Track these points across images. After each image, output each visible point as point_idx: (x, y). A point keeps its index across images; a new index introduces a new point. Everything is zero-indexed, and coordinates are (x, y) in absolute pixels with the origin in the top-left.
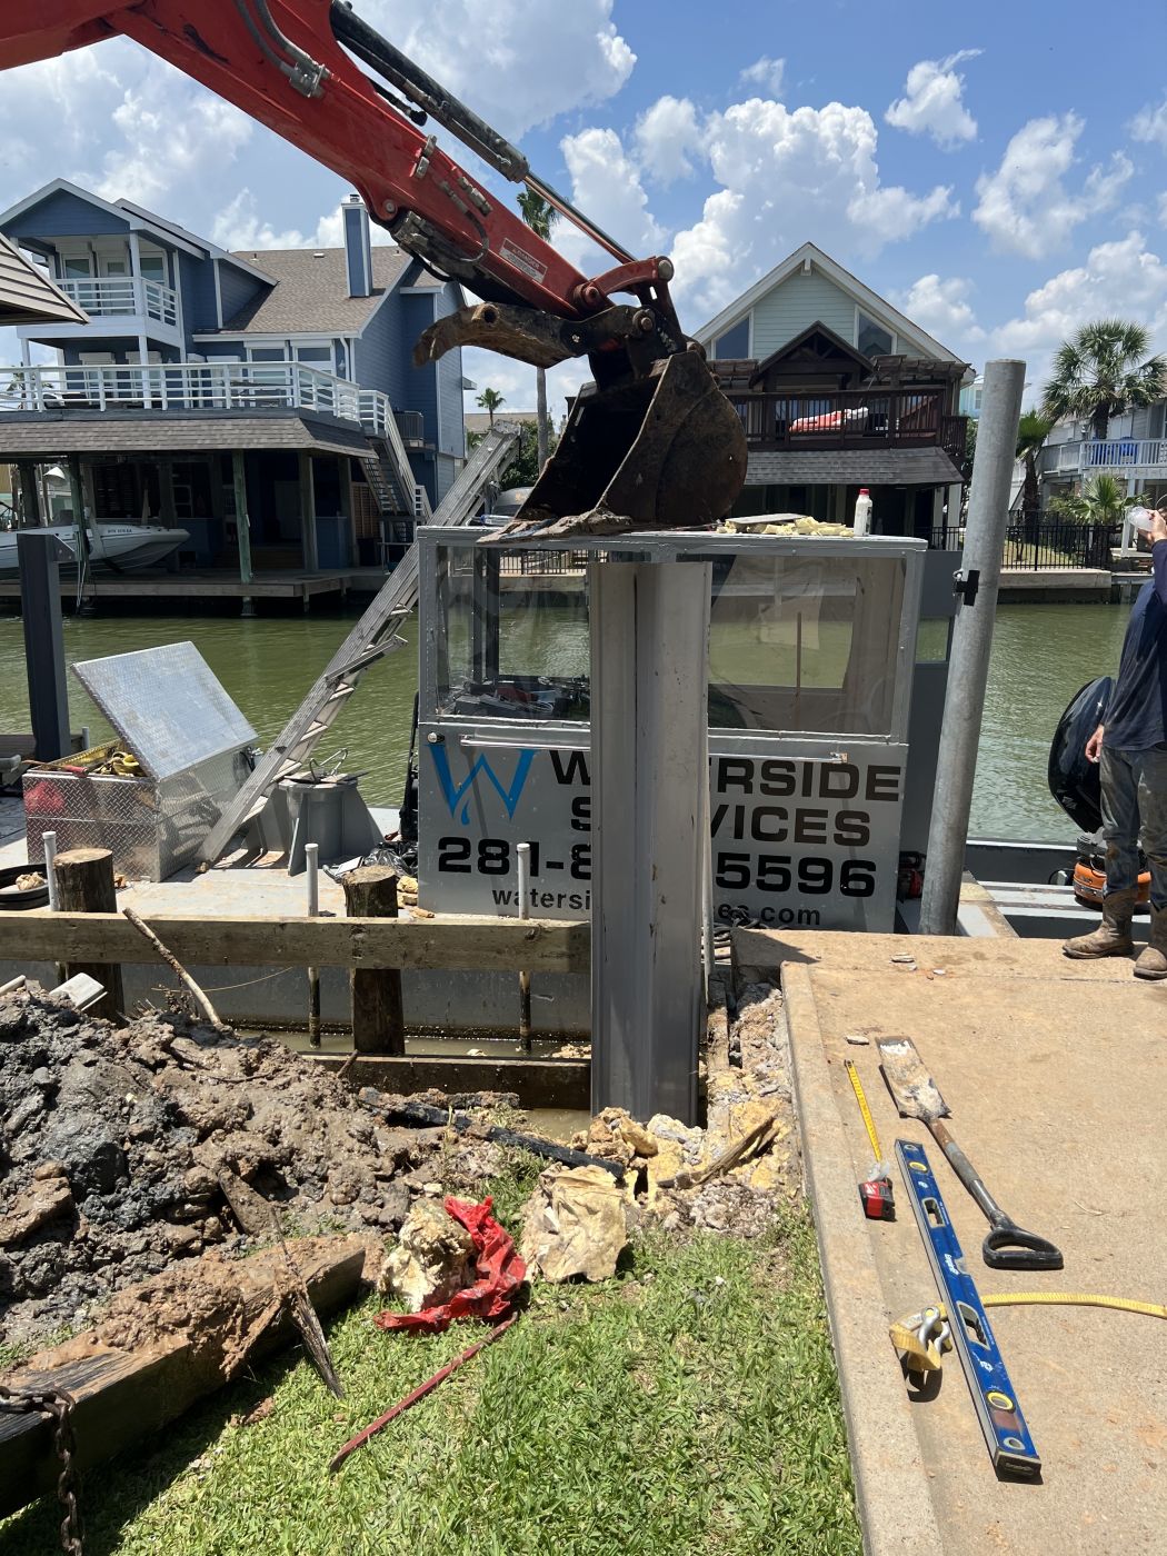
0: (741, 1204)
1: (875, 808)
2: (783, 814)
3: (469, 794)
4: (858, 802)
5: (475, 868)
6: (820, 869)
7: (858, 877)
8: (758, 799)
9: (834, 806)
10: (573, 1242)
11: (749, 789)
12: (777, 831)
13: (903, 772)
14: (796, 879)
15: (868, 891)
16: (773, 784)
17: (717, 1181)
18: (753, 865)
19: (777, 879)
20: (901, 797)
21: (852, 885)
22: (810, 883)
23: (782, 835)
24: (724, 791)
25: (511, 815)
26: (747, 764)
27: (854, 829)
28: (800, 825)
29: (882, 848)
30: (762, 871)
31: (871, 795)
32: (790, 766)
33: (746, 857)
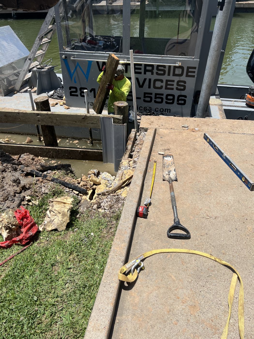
0: (116, 202)
1: (188, 80)
2: (162, 81)
3: (75, 74)
4: (183, 78)
5: (79, 95)
6: (171, 97)
7: (182, 100)
8: (155, 77)
9: (176, 79)
10: (54, 220)
11: (152, 74)
12: (160, 86)
13: (197, 68)
14: (165, 100)
15: (184, 104)
16: (159, 72)
17: (112, 195)
18: (153, 96)
19: (160, 100)
20: (196, 76)
21: (180, 102)
22: (168, 101)
23: (161, 87)
24: (146, 74)
25: (87, 80)
26: (152, 66)
27: (182, 86)
28: (167, 84)
29: (189, 92)
30: (156, 98)
31: (187, 76)
32: (164, 66)
33: (151, 94)
